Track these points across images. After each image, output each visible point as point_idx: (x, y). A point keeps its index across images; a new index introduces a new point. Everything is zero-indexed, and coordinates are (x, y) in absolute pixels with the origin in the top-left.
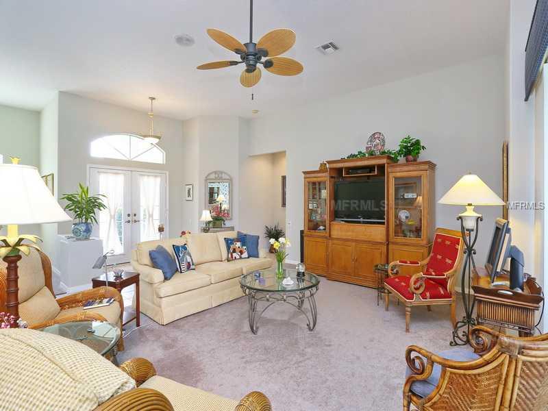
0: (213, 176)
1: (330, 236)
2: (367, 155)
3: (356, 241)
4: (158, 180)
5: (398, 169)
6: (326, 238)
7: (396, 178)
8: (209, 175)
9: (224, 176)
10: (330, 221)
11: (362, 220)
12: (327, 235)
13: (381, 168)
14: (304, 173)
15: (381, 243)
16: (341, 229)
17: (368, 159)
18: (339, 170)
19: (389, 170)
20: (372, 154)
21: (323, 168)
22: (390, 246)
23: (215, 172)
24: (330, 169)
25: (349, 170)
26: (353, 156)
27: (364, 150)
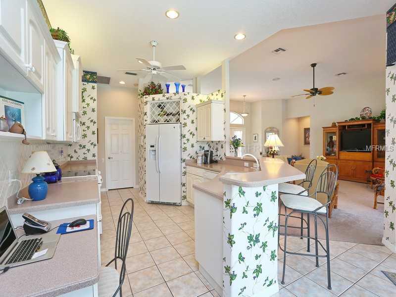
0: (269, 130)
1: (339, 158)
2: (361, 119)
3: (354, 160)
4: (242, 132)
5: (380, 125)
6: (336, 159)
7: (378, 130)
8: (267, 129)
9: (275, 129)
10: (339, 151)
11: (357, 150)
12: (337, 158)
13: (369, 125)
14: (323, 128)
15: (369, 161)
16: (345, 155)
17: (361, 121)
18: (344, 127)
19: (375, 126)
20: (364, 118)
21: (334, 125)
22: (375, 163)
23: (270, 128)
24: (339, 126)
25: (349, 126)
26: (352, 119)
27: (359, 117)
